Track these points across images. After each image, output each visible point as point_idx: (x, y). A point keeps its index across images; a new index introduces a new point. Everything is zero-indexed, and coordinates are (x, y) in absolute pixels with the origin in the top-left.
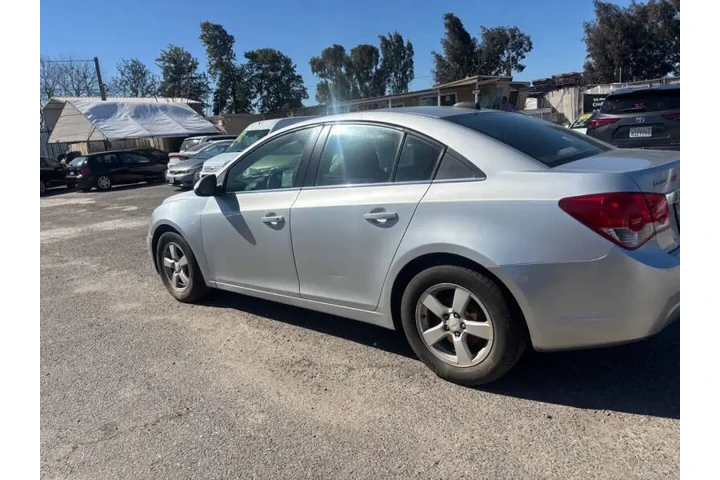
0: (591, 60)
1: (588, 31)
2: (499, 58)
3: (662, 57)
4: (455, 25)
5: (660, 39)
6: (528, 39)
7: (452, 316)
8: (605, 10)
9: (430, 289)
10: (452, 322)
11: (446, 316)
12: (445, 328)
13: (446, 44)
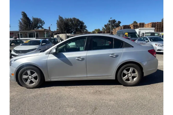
0: (58, 28)
1: (57, 22)
2: (37, 25)
3: (71, 30)
4: (25, 15)
5: (71, 26)
6: (43, 21)
7: (129, 73)
8: (61, 18)
9: (125, 69)
10: (129, 75)
11: (128, 74)
12: (128, 76)
13: (22, 19)
